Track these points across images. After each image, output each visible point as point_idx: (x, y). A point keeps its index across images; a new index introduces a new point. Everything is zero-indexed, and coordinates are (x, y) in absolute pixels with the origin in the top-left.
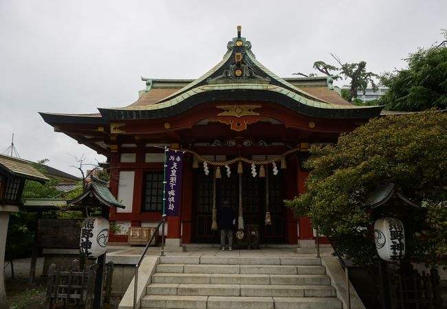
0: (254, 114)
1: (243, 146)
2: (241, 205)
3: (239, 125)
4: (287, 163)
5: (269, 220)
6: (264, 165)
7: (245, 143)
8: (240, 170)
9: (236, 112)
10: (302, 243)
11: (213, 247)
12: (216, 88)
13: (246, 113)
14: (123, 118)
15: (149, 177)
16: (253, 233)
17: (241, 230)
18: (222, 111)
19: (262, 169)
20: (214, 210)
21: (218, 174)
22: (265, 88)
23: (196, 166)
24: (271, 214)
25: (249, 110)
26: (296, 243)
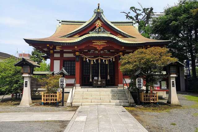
0: (104, 44)
1: (100, 53)
2: (99, 73)
3: (100, 47)
4: (115, 59)
5: (109, 78)
6: (108, 60)
7: (101, 52)
8: (99, 62)
9: (99, 43)
10: (119, 85)
11: (89, 87)
12: (93, 36)
13: (102, 44)
14: (61, 45)
15: (65, 62)
16: (104, 82)
17: (99, 81)
18: (94, 43)
19: (107, 61)
20: (91, 75)
21: (92, 63)
22: (108, 36)
23: (84, 60)
24: (110, 76)
25: (103, 43)
26: (117, 85)
